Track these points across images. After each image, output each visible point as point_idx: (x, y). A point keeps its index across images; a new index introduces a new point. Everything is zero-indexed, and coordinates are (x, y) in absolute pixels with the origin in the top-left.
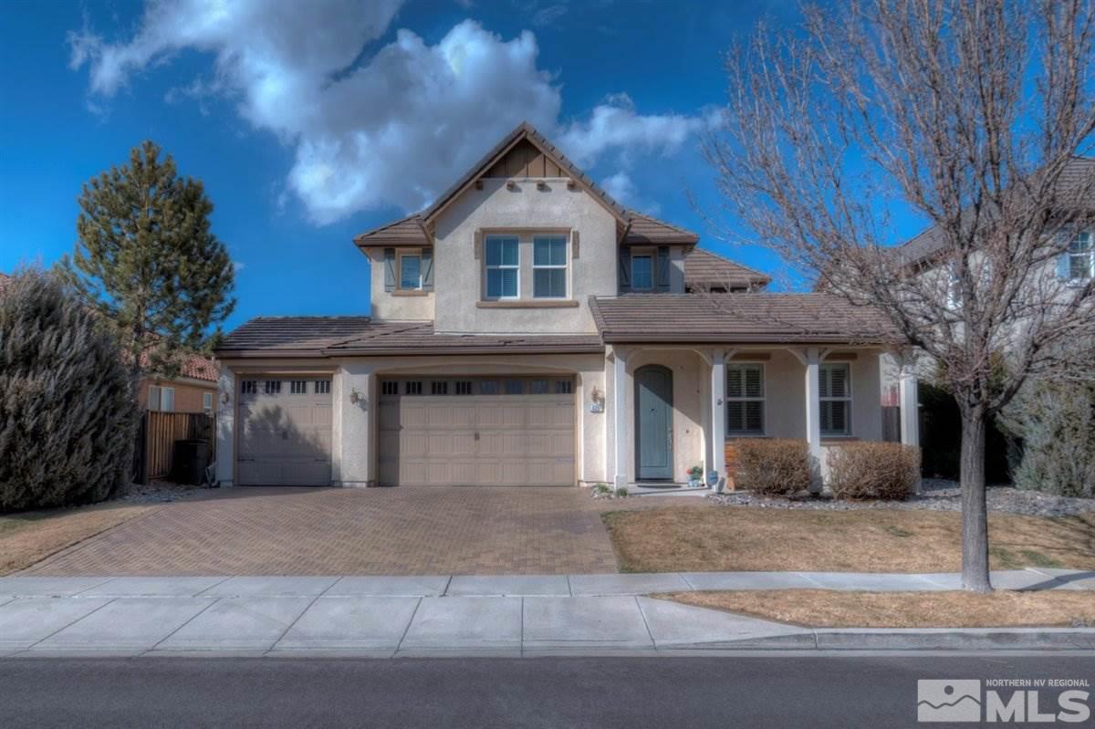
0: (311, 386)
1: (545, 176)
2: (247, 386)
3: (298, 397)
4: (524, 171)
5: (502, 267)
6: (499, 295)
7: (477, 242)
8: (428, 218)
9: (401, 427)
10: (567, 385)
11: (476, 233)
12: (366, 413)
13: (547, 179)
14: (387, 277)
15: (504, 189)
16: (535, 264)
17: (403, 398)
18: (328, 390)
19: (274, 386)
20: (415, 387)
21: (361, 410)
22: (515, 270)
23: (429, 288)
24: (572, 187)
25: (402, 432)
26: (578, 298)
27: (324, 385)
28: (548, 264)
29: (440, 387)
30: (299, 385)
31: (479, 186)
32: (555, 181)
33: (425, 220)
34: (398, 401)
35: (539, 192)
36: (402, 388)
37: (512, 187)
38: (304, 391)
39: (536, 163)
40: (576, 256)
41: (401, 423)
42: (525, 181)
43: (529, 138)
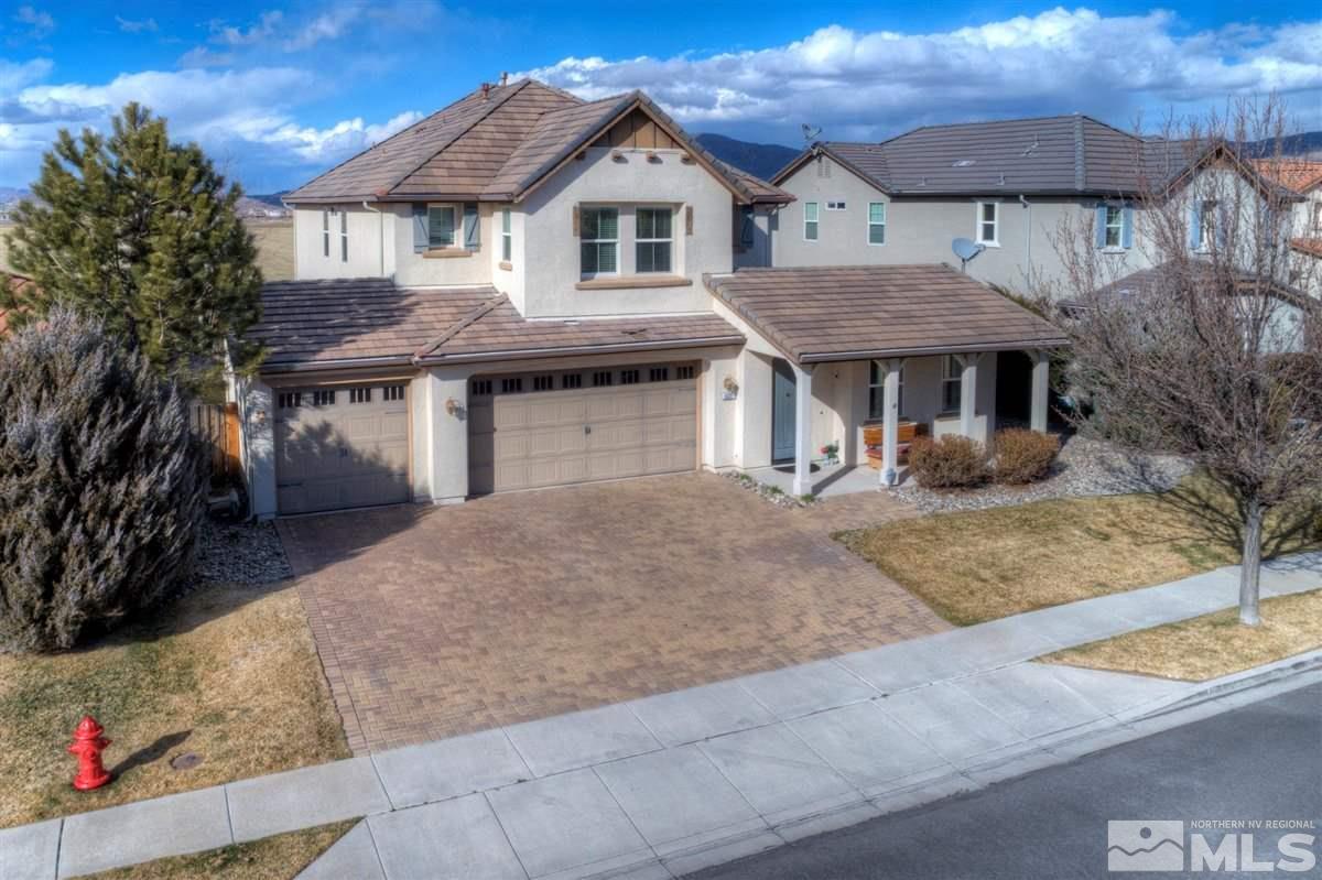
0: (378, 393)
1: (655, 147)
2: (285, 401)
3: (360, 408)
4: (630, 140)
5: (598, 241)
6: (595, 271)
7: (575, 216)
8: (521, 193)
9: (495, 430)
10: (689, 371)
11: (575, 208)
12: (465, 422)
13: (657, 150)
14: (416, 236)
15: (607, 160)
16: (638, 237)
17: (497, 398)
18: (401, 397)
19: (324, 397)
20: (513, 384)
21: (457, 420)
22: (614, 244)
23: (473, 248)
24: (686, 160)
25: (496, 435)
26: (690, 276)
27: (396, 391)
28: (651, 237)
29: (543, 382)
30: (361, 393)
31: (581, 157)
32: (668, 153)
33: (518, 196)
34: (492, 402)
35: (650, 165)
36: (497, 386)
37: (619, 159)
38: (368, 399)
39: (645, 132)
40: (689, 231)
41: (496, 425)
42: (633, 151)
43: (643, 107)
